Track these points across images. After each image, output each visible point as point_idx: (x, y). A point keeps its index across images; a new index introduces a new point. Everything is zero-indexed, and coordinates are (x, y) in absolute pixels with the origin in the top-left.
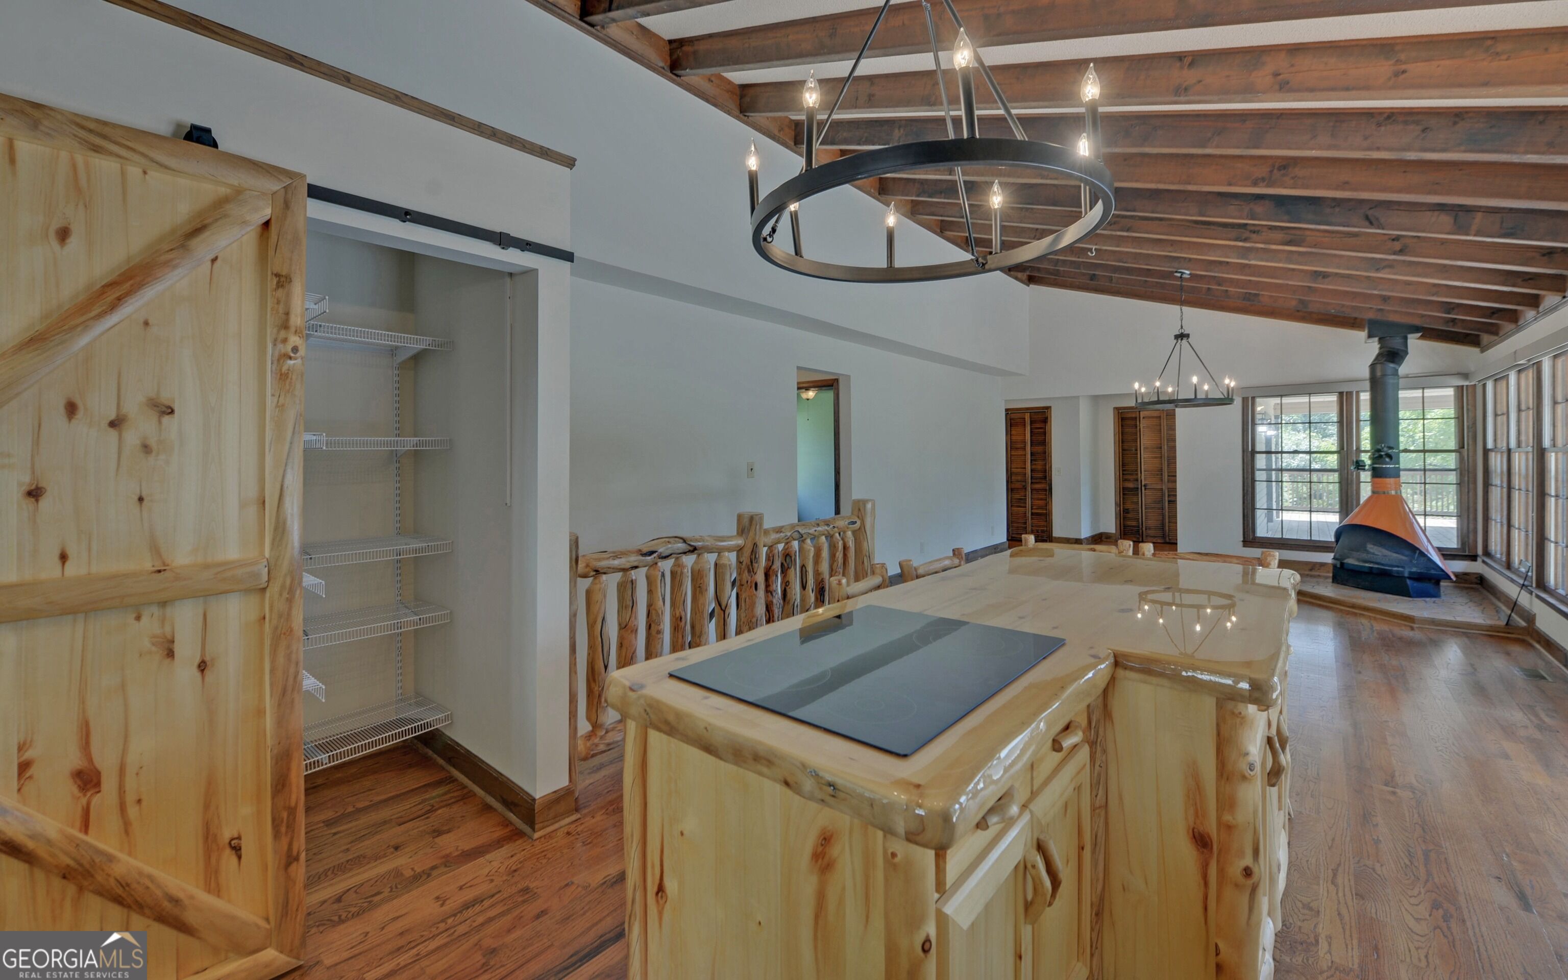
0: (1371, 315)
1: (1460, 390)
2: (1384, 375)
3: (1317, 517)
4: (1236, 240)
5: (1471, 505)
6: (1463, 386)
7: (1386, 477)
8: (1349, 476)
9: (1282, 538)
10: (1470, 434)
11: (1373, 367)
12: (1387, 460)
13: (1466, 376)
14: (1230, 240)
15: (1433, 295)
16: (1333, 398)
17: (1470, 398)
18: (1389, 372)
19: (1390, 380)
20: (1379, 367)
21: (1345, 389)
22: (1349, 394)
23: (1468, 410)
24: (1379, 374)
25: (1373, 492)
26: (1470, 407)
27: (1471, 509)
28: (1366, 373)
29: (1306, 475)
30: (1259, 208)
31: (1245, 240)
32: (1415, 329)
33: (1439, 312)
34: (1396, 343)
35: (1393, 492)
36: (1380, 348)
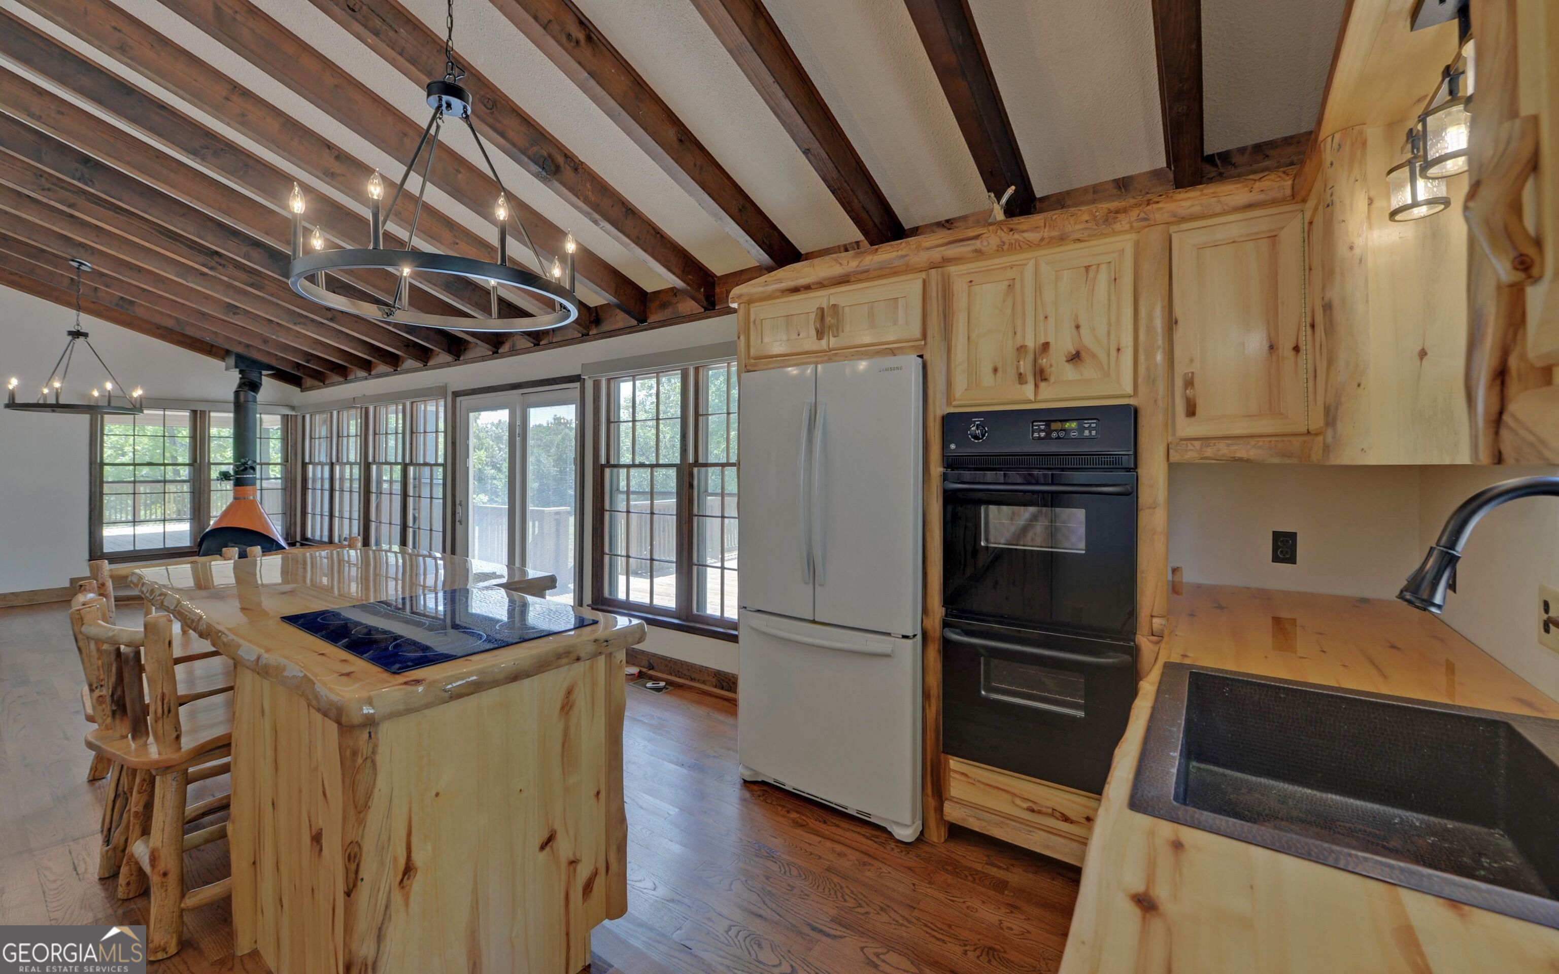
0: (240, 350)
1: (285, 418)
2: (246, 401)
3: (171, 527)
4: (203, 265)
5: (293, 504)
6: (288, 415)
7: (247, 485)
8: (202, 486)
9: (135, 551)
10: (293, 451)
11: (237, 393)
12: (252, 471)
13: (293, 408)
14: (196, 263)
15: (313, 349)
16: (187, 414)
17: (293, 424)
18: (251, 399)
19: (251, 405)
20: (242, 395)
21: (199, 407)
22: (203, 413)
23: (291, 433)
24: (242, 399)
25: (235, 498)
26: (293, 431)
27: (293, 508)
28: (231, 397)
29: (159, 487)
30: (255, 254)
31: (211, 268)
32: (269, 367)
33: (301, 360)
34: (254, 376)
35: (251, 498)
36: (241, 378)
